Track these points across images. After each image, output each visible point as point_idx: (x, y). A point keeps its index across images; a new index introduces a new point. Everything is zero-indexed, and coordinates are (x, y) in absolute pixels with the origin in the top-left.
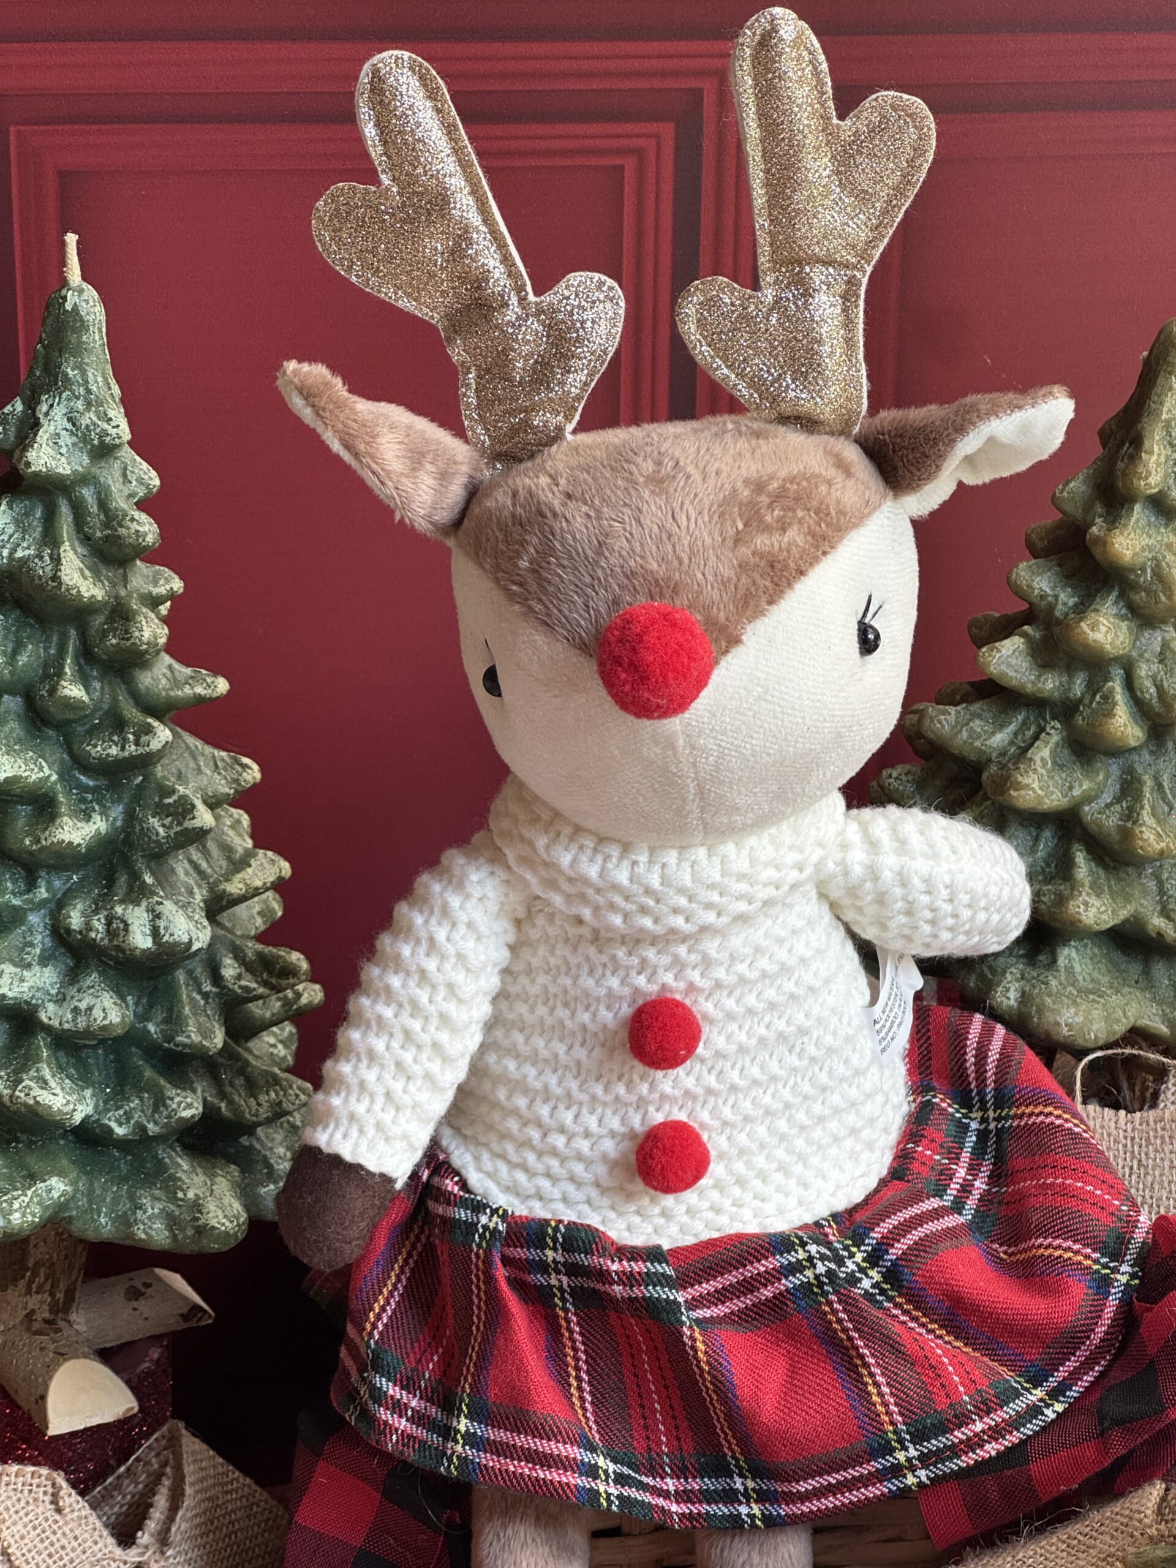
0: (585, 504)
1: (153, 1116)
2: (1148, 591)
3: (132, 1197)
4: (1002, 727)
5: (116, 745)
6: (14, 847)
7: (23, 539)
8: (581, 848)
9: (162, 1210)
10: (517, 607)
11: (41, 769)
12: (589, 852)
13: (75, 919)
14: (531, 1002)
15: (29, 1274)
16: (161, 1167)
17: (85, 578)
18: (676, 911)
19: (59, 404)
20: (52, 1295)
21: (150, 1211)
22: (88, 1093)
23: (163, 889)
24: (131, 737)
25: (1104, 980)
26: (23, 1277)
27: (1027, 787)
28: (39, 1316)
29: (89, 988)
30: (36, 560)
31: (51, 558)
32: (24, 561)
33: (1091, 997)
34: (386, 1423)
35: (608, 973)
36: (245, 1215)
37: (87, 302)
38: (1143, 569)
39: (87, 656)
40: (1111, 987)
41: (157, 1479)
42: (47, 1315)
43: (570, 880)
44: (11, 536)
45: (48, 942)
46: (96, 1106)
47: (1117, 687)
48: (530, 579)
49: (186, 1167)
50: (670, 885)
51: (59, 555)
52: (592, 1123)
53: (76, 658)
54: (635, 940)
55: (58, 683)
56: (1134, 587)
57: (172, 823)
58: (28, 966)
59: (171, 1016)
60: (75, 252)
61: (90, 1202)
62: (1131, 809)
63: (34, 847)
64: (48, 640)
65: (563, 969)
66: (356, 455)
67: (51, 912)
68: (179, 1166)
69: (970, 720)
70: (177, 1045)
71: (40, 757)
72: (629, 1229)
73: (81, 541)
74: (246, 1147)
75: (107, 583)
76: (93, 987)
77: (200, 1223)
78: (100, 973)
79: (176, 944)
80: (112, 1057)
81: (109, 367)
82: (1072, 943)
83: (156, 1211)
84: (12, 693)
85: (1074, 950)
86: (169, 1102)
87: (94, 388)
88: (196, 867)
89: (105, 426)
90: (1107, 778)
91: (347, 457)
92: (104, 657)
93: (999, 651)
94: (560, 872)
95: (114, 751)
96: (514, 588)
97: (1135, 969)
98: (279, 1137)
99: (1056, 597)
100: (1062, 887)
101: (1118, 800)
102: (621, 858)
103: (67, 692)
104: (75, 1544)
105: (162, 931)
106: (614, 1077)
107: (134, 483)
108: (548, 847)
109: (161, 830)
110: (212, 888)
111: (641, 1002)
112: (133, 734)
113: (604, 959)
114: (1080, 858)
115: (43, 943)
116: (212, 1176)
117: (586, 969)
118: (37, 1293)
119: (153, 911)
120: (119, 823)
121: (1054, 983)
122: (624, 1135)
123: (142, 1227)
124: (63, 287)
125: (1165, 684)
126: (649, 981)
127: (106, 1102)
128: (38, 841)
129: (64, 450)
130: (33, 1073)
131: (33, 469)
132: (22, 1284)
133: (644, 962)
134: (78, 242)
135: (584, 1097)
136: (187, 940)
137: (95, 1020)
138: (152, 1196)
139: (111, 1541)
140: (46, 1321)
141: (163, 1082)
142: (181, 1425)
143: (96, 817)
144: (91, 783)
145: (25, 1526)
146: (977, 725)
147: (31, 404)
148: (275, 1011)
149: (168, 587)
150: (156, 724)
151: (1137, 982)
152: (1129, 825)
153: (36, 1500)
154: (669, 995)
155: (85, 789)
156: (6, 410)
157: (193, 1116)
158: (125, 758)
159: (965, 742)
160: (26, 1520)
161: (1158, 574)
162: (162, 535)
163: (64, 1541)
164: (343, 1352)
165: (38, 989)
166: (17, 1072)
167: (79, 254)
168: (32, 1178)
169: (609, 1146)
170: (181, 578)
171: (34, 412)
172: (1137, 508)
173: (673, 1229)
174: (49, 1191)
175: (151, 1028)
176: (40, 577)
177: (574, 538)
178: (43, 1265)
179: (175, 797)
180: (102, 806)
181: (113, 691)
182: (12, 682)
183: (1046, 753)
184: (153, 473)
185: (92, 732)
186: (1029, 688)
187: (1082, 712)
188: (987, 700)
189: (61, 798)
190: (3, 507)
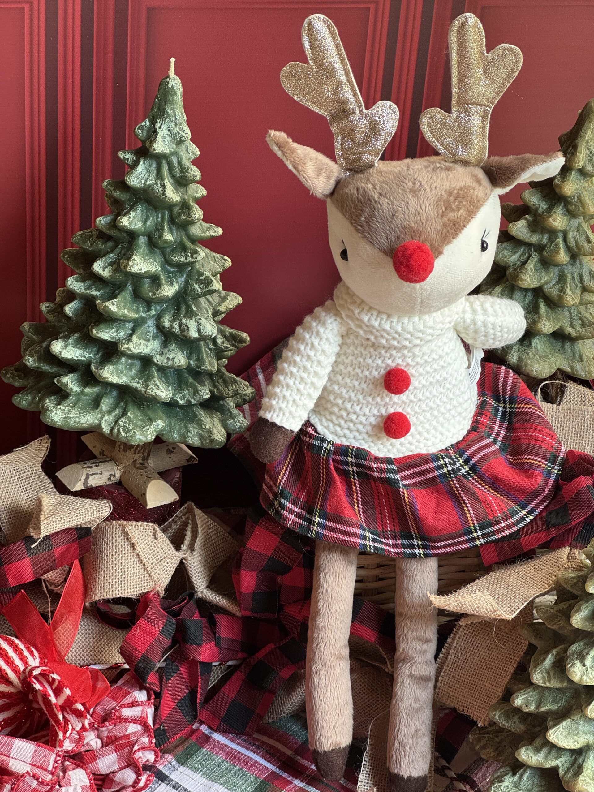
0: (387, 198)
1: (193, 397)
2: (575, 206)
3: (186, 427)
4: (515, 253)
5: (183, 257)
6: (145, 295)
7: (150, 176)
8: (372, 315)
9: (198, 432)
10: (360, 235)
11: (156, 267)
12: (375, 317)
13: (166, 323)
14: (345, 365)
16: (195, 416)
17: (174, 194)
18: (406, 339)
19: (164, 123)
20: (143, 454)
21: (193, 433)
22: (170, 388)
23: (199, 312)
24: (189, 254)
25: (549, 351)
27: (525, 280)
28: (138, 462)
29: (172, 350)
30: (155, 185)
31: (161, 185)
32: (150, 186)
33: (544, 359)
34: (286, 517)
35: (377, 358)
36: (226, 434)
37: (177, 84)
38: (574, 197)
39: (172, 221)
40: (551, 354)
41: (186, 524)
42: (141, 462)
43: (367, 326)
44: (145, 175)
45: (155, 331)
46: (173, 393)
47: (560, 241)
48: (365, 224)
49: (204, 415)
50: (404, 330)
51: (164, 184)
52: (367, 411)
53: (168, 222)
54: (388, 348)
55: (162, 233)
56: (570, 203)
57: (203, 287)
58: (149, 340)
59: (199, 358)
60: (173, 65)
61: (170, 428)
62: (562, 288)
63: (153, 296)
64: (157, 215)
65: (360, 355)
66: (298, 171)
67: (156, 319)
68: (201, 414)
69: (503, 250)
70: (201, 369)
71: (155, 261)
72: (378, 450)
73: (172, 178)
74: (223, 406)
75: (181, 194)
76: (174, 350)
77: (212, 438)
78: (176, 343)
79: (207, 335)
81: (183, 109)
82: (537, 337)
83: (195, 433)
84: (143, 235)
85: (538, 340)
86: (199, 392)
87: (178, 118)
88: (208, 301)
89: (182, 133)
90: (554, 275)
91: (294, 171)
92: (179, 223)
93: (516, 226)
94: (364, 323)
95: (183, 259)
96: (359, 227)
97: (558, 345)
99: (539, 205)
100: (535, 317)
101: (557, 283)
102: (387, 320)
103: (166, 238)
104: (162, 551)
105: (202, 330)
106: (376, 395)
107: (191, 153)
108: (359, 314)
109: (199, 290)
110: (214, 309)
111: (388, 369)
113: (376, 353)
114: (542, 304)
115: (153, 331)
116: (212, 418)
117: (369, 356)
119: (198, 322)
120: (183, 286)
121: (531, 354)
122: (378, 416)
123: (190, 438)
124: (168, 77)
125: (579, 241)
126: (392, 362)
127: (176, 391)
128: (155, 295)
129: (167, 143)
130: (152, 382)
131: (156, 151)
133: (391, 355)
134: (175, 62)
135: (365, 402)
136: (210, 333)
137: (176, 363)
138: (193, 427)
139: (173, 549)
140: (140, 464)
141: (196, 384)
142: (193, 504)
143: (175, 284)
144: (172, 270)
145: (145, 545)
146: (505, 252)
147: (153, 122)
149: (201, 193)
150: (199, 250)
151: (559, 351)
152: (562, 294)
153: (147, 534)
154: (399, 367)
155: (169, 272)
156: (142, 124)
157: (208, 398)
158: (187, 263)
159: (501, 259)
160: (145, 542)
161: (579, 199)
163: (158, 550)
164: (264, 486)
165: (153, 350)
166: (145, 380)
167: (175, 66)
168: (151, 420)
169: (372, 420)
170: (206, 189)
171: (154, 126)
172: (573, 173)
173: (395, 451)
174: (158, 425)
175: (192, 363)
176: (157, 193)
177: (383, 212)
179: (204, 277)
180: (176, 279)
181: (181, 234)
182: (144, 232)
183: (532, 266)
184: (197, 149)
185: (173, 251)
186: (527, 240)
187: (546, 251)
188: (509, 242)
189: (162, 277)
190: (141, 163)
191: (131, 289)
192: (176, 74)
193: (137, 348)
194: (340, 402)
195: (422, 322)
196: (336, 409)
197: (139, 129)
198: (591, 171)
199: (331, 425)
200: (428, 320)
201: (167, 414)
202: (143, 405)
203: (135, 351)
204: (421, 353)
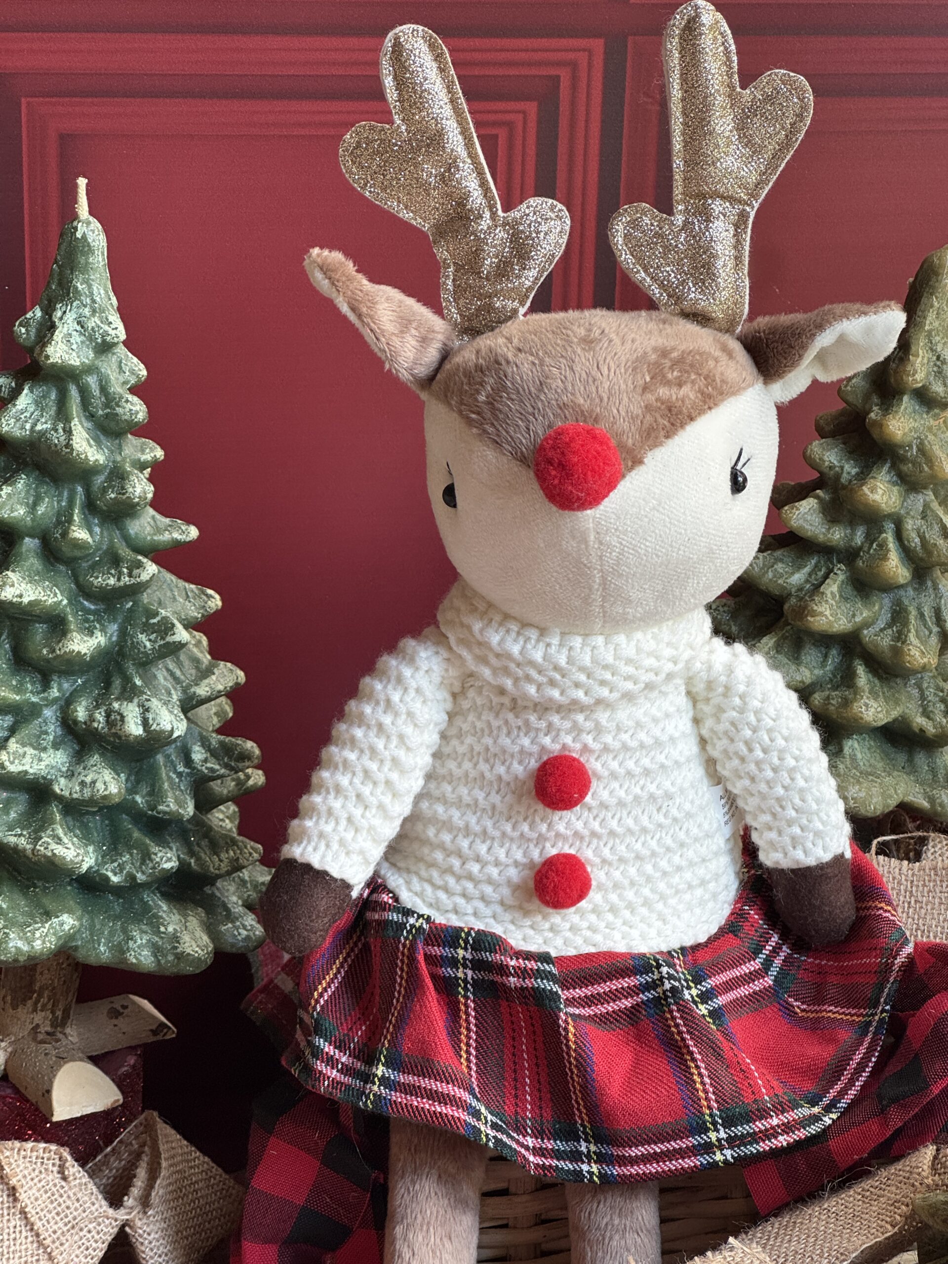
0: (532, 355)
1: (141, 868)
2: (914, 463)
3: (125, 931)
4: (799, 568)
5: (114, 576)
6: (34, 656)
7: (42, 416)
8: (508, 631)
9: (149, 941)
11: (55, 595)
12: (514, 635)
13: (81, 713)
14: (459, 760)
15: (35, 995)
16: (146, 908)
17: (91, 446)
18: (577, 685)
19: (70, 310)
20: (53, 1012)
21: (139, 942)
22: (91, 849)
23: (149, 690)
24: (125, 570)
25: (880, 765)
26: (31, 998)
27: (820, 614)
28: (42, 1029)
29: (92, 766)
30: (52, 432)
31: (64, 430)
32: (43, 433)
33: (871, 778)
34: (320, 1072)
35: (522, 734)
36: (212, 946)
37: (93, 231)
38: (910, 446)
39: (91, 507)
40: (885, 771)
41: (138, 1156)
42: (49, 1029)
43: (498, 656)
44: (32, 414)
45: (59, 732)
46: (97, 860)
47: (889, 537)
48: (486, 409)
49: (165, 908)
50: (573, 664)
51: (70, 428)
52: (501, 854)
53: (82, 509)
54: (543, 708)
55: (69, 528)
56: (903, 459)
57: (157, 638)
58: (45, 749)
59: (154, 790)
60: (85, 192)
61: (92, 935)
62: (900, 632)
63: (50, 656)
64: (60, 495)
65: (487, 731)
66: (360, 316)
67: (61, 707)
68: (161, 907)
69: (774, 563)
70: (159, 813)
71: (55, 585)
72: (525, 938)
73: (87, 418)
74: (208, 894)
75: (106, 451)
76: (95, 765)
77: (179, 950)
78: (102, 755)
79: (162, 732)
80: (107, 822)
81: (109, 283)
82: (855, 736)
83: (144, 941)
84: (32, 536)
85: (856, 742)
86: (153, 856)
87: (98, 298)
88: (172, 674)
90: (881, 609)
91: (352, 317)
92: (105, 508)
93: (797, 509)
94: (491, 649)
95: (112, 581)
96: (473, 416)
97: (902, 758)
98: (232, 888)
99: (842, 468)
100: (847, 693)
101: (889, 625)
102: (538, 641)
103: (76, 535)
104: (78, 1205)
105: (151, 722)
106: (521, 819)
107: (127, 373)
108: (481, 631)
109: (148, 644)
110: (185, 691)
111: (545, 758)
112: (127, 568)
113: (520, 722)
114: (861, 670)
115: (55, 732)
116: (185, 916)
117: (505, 731)
118: (42, 1011)
119: (143, 706)
120: (114, 639)
121: (841, 767)
122: (525, 865)
123: (133, 954)
124: (75, 220)
125: (927, 536)
126: (553, 741)
127: (103, 857)
128: (53, 651)
129: (74, 347)
130: (49, 832)
131: (51, 360)
132: (30, 1003)
133: (550, 725)
134: (87, 185)
135: (497, 834)
136: (170, 729)
137: (98, 791)
138: (140, 929)
139: (104, 1203)
140: (48, 1033)
141: (148, 841)
142: (155, 1114)
143: (98, 633)
144: (93, 607)
145: (39, 1190)
146: (779, 567)
147: (48, 311)
148: (231, 789)
149: (152, 455)
150: (145, 560)
151: (903, 768)
152: (899, 644)
153: (46, 1170)
154: (567, 753)
155: (87, 611)
156: (28, 316)
157: (172, 868)
158: (120, 587)
159: (771, 580)
160: (39, 1185)
161: (922, 450)
162: (150, 412)
163: (69, 1203)
165: (52, 767)
166: (36, 831)
167: (87, 194)
168: (48, 915)
169: (513, 873)
170: (162, 448)
171: (51, 316)
172: (906, 398)
173: (559, 941)
174: (62, 925)
175: (139, 799)
176: (56, 445)
177: (521, 378)
178: (47, 988)
179: (158, 618)
180: (102, 625)
181: (110, 535)
182: (33, 528)
183: (835, 588)
184: (142, 366)
185: (94, 567)
186: (821, 538)
187: (862, 557)
188: (785, 549)
189: (70, 618)
190: (26, 391)
191: (7, 646)
192: (91, 213)
193: (17, 761)
194: (446, 837)
195: (611, 647)
196: (439, 856)
197: (21, 325)
198: (942, 395)
199: (429, 889)
200: (624, 646)
201: (87, 907)
202: (35, 887)
203: (14, 768)
204: (612, 726)
